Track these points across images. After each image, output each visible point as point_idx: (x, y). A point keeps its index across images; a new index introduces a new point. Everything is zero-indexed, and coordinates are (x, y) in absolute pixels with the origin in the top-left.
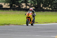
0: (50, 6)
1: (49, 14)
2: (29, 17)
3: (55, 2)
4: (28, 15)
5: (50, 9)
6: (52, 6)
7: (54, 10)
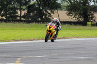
0: (3, 12)
1: (2, 27)
2: (50, 31)
3: (11, 6)
4: (50, 28)
5: (4, 18)
6: (6, 13)
7: (11, 19)
